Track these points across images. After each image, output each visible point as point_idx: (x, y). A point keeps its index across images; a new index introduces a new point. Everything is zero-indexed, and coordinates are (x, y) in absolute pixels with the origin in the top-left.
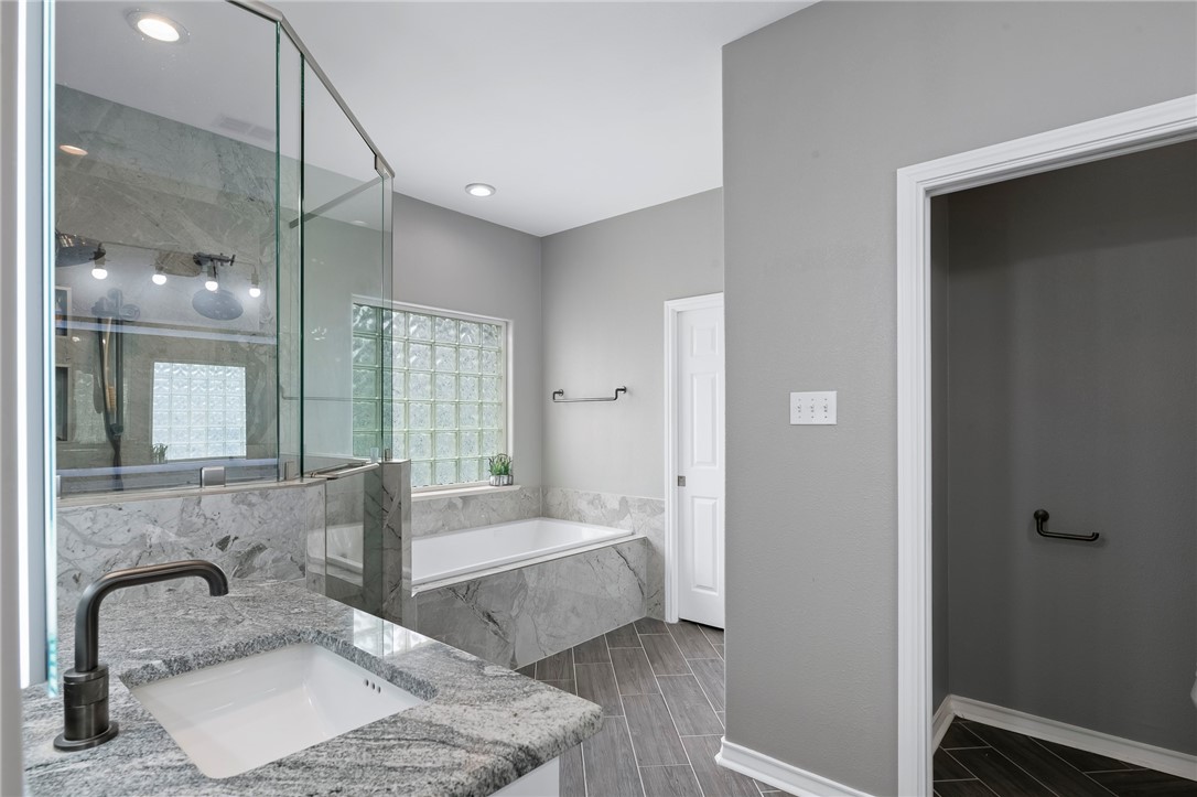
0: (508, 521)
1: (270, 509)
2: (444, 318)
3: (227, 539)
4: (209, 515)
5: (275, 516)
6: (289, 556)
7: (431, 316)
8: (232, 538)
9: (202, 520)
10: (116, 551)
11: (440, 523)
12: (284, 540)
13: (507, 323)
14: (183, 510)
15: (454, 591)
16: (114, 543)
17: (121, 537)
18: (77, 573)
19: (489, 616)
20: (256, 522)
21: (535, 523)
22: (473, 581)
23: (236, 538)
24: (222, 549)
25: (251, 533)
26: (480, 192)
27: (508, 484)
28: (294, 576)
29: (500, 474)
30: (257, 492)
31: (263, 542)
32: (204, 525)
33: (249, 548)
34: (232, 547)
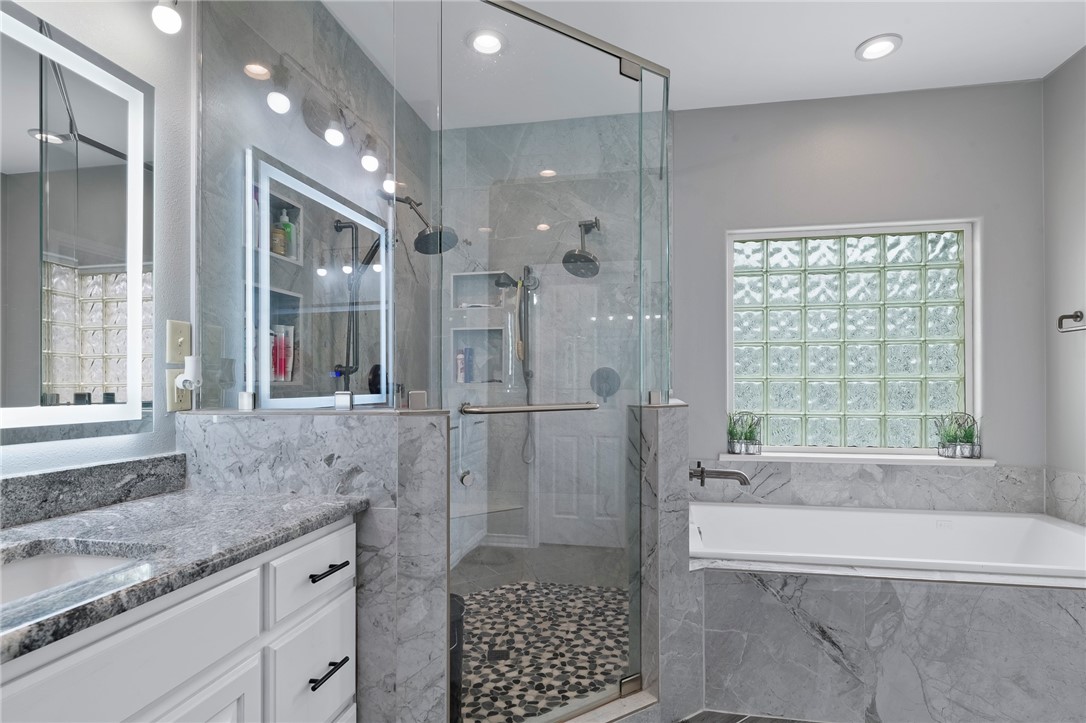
0: (972, 510)
1: (366, 434)
2: (859, 237)
3: (332, 456)
4: (319, 432)
5: (370, 441)
6: (382, 483)
7: (840, 237)
8: (336, 456)
9: (314, 437)
10: (261, 453)
11: (846, 495)
12: (378, 466)
13: (973, 224)
14: (301, 426)
15: (761, 580)
16: (260, 446)
17: (264, 443)
18: (240, 465)
19: (823, 633)
20: (354, 445)
21: (1026, 523)
22: (796, 576)
23: (339, 457)
24: (329, 464)
25: (350, 454)
26: (878, 49)
27: (972, 457)
28: (386, 503)
29: (953, 440)
30: (355, 417)
31: (361, 465)
32: (316, 441)
33: (349, 468)
34: (337, 464)
